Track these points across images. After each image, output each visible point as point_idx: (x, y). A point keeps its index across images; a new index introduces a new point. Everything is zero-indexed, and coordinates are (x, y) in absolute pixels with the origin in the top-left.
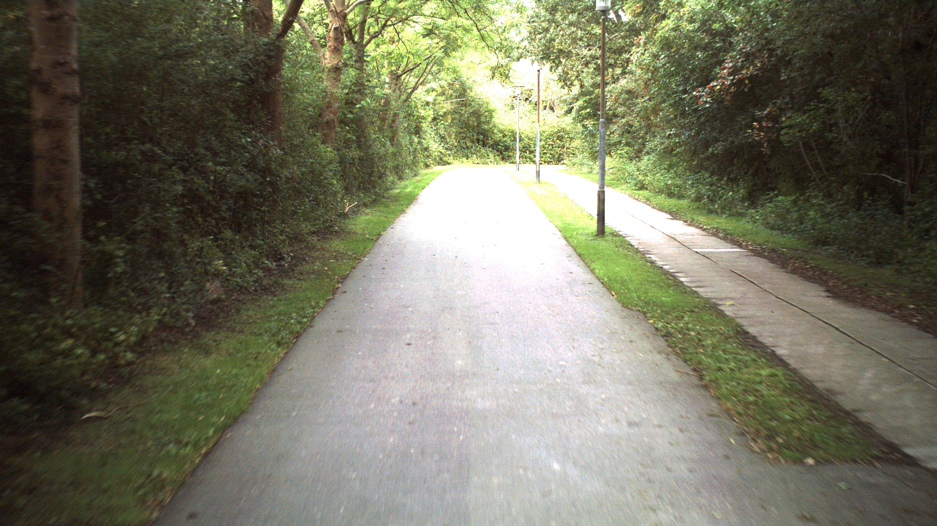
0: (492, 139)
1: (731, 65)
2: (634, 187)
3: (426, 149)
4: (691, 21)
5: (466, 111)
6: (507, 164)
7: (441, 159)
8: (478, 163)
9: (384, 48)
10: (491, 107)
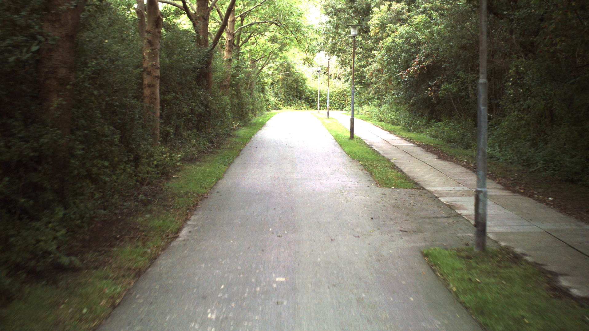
0: (304, 95)
1: (418, 60)
2: (377, 121)
3: (267, 100)
4: (401, 37)
5: (290, 80)
6: (313, 110)
7: (276, 106)
8: (297, 109)
9: (248, 48)
10: (305, 77)
